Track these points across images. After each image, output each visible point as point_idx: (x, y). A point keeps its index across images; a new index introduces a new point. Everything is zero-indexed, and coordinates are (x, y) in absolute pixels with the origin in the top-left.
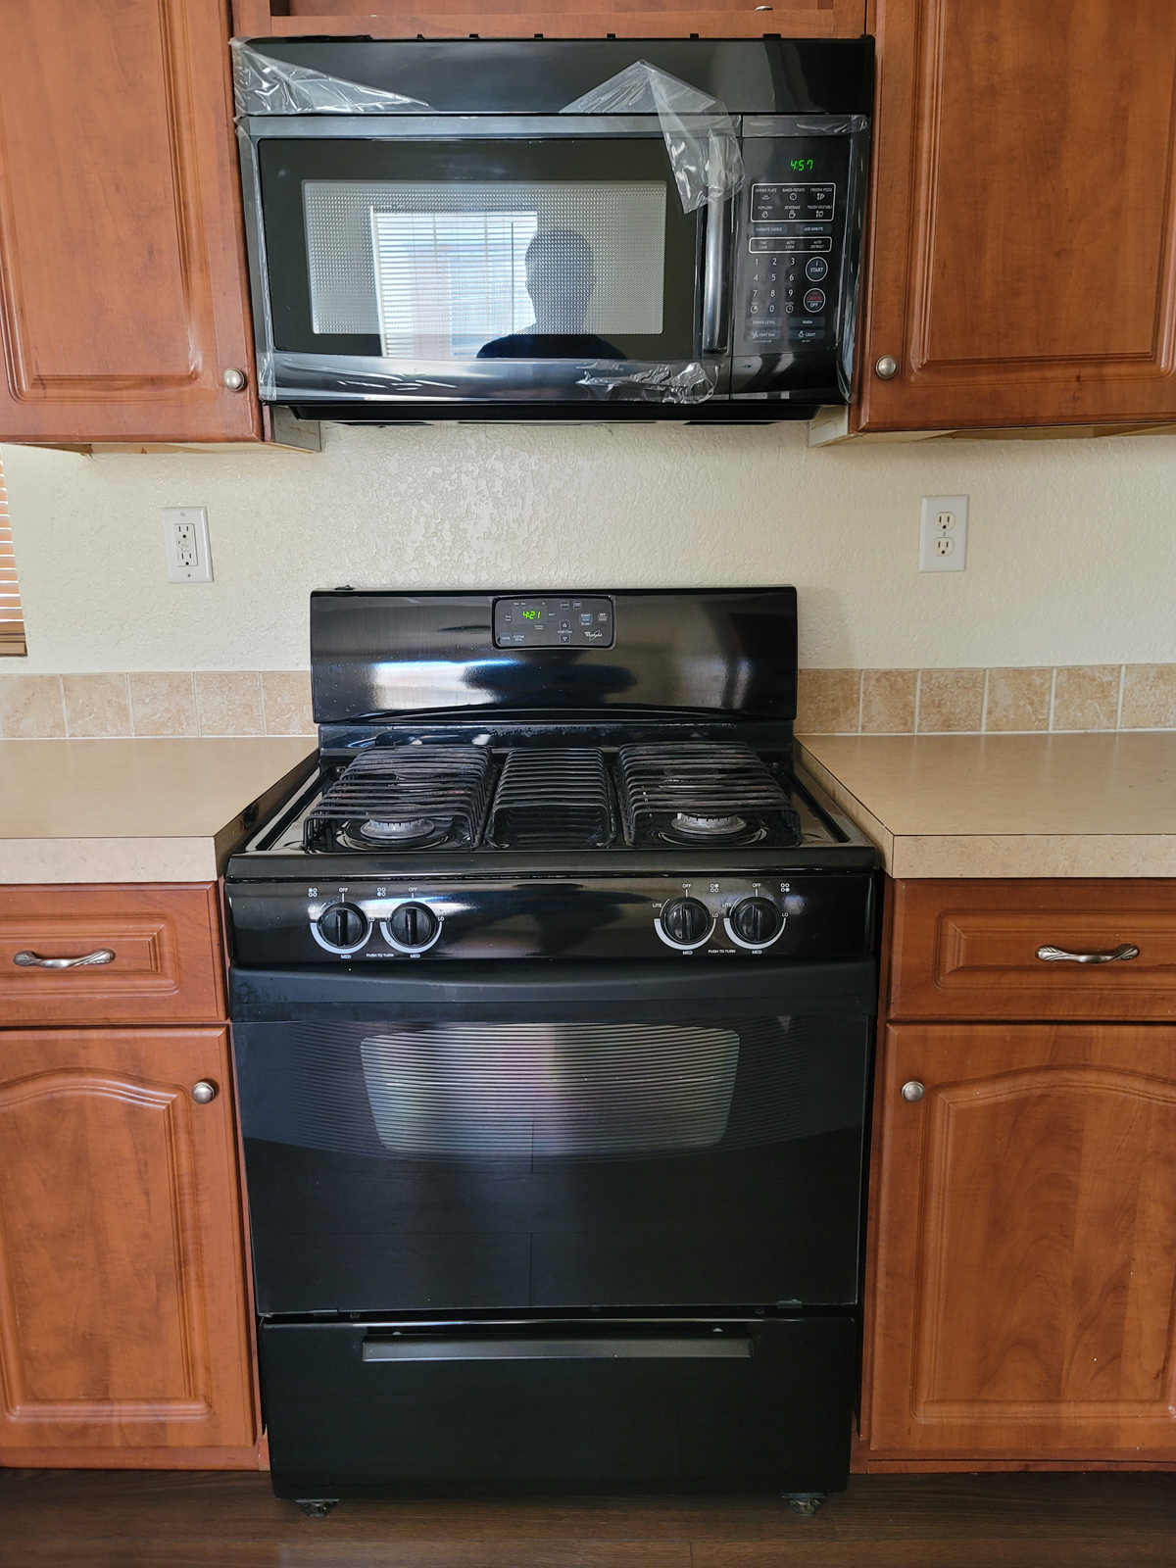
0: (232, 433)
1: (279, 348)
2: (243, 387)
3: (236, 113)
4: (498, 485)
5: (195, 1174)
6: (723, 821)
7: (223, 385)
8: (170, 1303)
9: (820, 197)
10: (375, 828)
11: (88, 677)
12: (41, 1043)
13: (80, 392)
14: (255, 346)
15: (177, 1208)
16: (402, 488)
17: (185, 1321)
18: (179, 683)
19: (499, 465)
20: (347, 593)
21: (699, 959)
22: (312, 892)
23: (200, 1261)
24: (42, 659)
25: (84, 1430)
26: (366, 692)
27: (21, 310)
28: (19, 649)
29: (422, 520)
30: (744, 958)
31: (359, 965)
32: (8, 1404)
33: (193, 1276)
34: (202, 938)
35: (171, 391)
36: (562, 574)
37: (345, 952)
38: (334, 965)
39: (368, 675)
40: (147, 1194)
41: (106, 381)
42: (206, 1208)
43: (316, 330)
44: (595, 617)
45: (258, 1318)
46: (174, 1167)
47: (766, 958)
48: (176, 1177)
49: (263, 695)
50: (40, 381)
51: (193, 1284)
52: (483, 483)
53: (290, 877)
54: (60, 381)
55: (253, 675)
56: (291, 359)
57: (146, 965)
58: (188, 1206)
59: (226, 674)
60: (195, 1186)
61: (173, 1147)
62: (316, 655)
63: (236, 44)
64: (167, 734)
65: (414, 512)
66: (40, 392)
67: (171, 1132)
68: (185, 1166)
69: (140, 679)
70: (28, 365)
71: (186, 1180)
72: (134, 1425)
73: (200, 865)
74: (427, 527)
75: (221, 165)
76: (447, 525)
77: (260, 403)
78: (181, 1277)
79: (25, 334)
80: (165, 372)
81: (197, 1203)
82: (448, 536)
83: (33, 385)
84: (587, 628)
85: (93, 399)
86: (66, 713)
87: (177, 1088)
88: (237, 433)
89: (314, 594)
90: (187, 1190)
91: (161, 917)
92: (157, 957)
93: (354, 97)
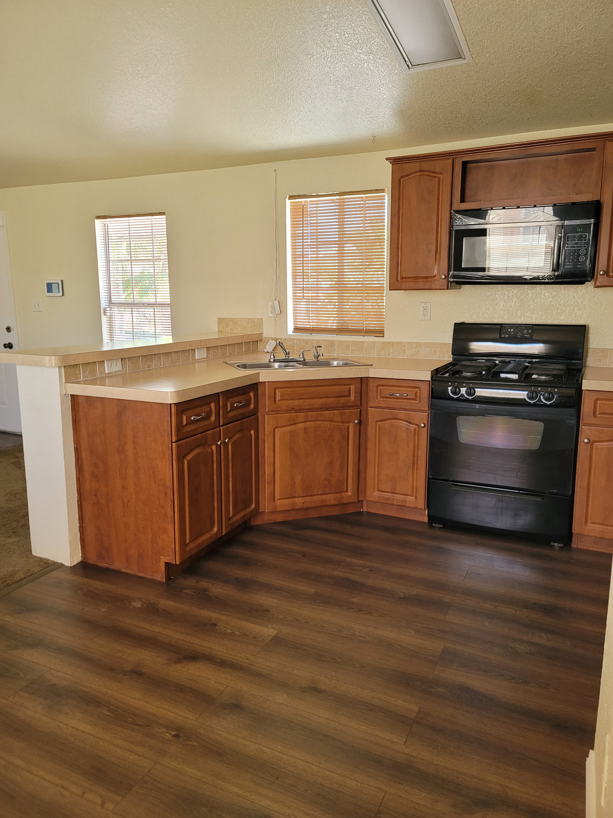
0: (441, 288)
1: (454, 270)
2: (445, 279)
3: (451, 225)
4: (506, 298)
5: (418, 445)
6: (547, 377)
7: (441, 278)
8: (410, 473)
9: (584, 236)
10: (465, 374)
11: (397, 342)
12: (391, 412)
13: (408, 280)
14: (449, 270)
15: (414, 452)
16: (480, 298)
17: (413, 476)
18: (419, 345)
19: (506, 292)
20: (463, 324)
21: (534, 405)
22: (450, 384)
23: (417, 464)
24: (388, 337)
25: (389, 499)
26: (467, 349)
27: (401, 264)
28: (382, 335)
29: (485, 306)
30: (545, 405)
31: (458, 400)
32: (374, 491)
33: (415, 468)
34: (425, 392)
35: (429, 279)
36: (522, 320)
37: (455, 397)
38: (453, 399)
39: (468, 345)
40: (408, 447)
41: (416, 278)
42: (420, 452)
43: (463, 267)
44: (528, 331)
45: (428, 478)
46: (414, 442)
47: (550, 406)
48: (414, 444)
49: (439, 348)
50: (403, 278)
51: (415, 470)
52: (502, 297)
53: (447, 381)
54: (406, 278)
55: (437, 343)
56: (456, 273)
57: (414, 398)
58: (416, 451)
59: (431, 343)
60: (418, 447)
61: (415, 438)
62: (454, 339)
63: (452, 211)
64: (414, 357)
65: (483, 303)
66: (402, 280)
67: (415, 434)
68: (416, 443)
69: (409, 343)
70: (400, 275)
71: (416, 446)
72: (399, 499)
73: (428, 377)
74: (486, 307)
75: (446, 234)
76: (491, 307)
77: (448, 281)
78: (413, 467)
79: (401, 268)
80: (429, 276)
81: (418, 451)
82: (491, 310)
83: (400, 279)
84: (525, 334)
85: (413, 282)
86: (391, 351)
87: (416, 425)
88: (443, 288)
89: (455, 324)
90: (416, 448)
91: (418, 388)
92: (416, 396)
93: (475, 221)
